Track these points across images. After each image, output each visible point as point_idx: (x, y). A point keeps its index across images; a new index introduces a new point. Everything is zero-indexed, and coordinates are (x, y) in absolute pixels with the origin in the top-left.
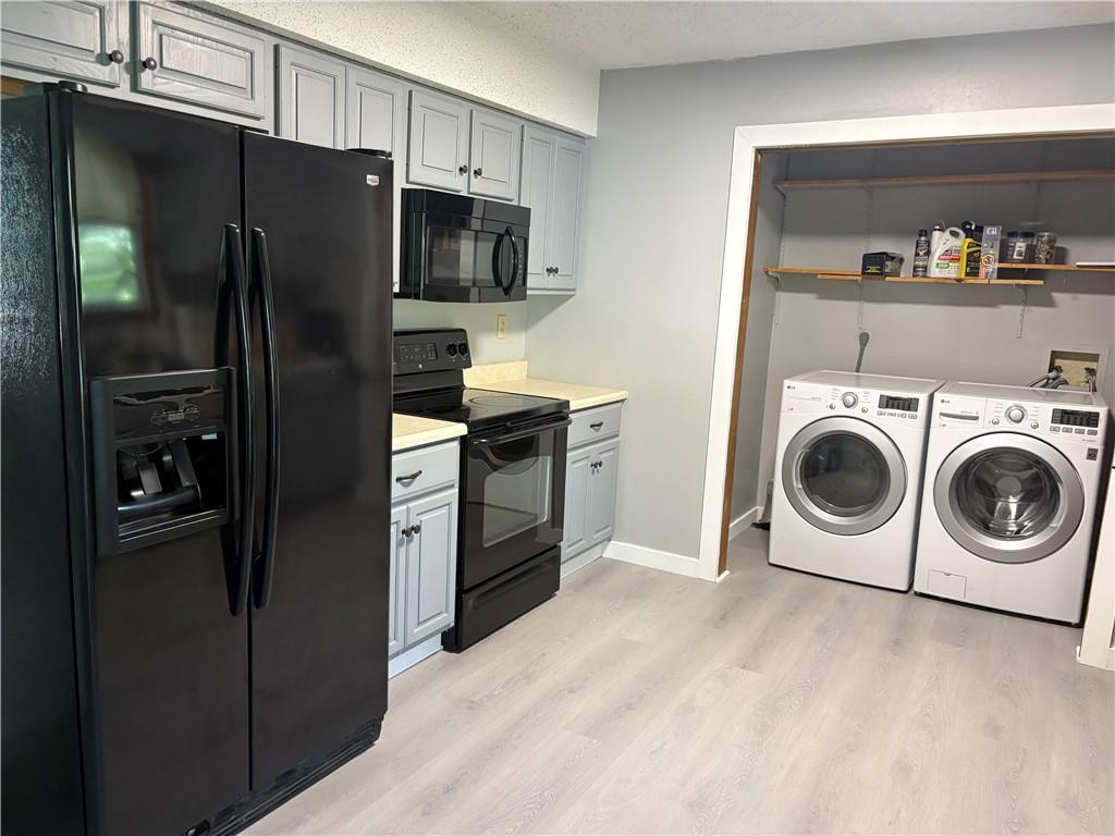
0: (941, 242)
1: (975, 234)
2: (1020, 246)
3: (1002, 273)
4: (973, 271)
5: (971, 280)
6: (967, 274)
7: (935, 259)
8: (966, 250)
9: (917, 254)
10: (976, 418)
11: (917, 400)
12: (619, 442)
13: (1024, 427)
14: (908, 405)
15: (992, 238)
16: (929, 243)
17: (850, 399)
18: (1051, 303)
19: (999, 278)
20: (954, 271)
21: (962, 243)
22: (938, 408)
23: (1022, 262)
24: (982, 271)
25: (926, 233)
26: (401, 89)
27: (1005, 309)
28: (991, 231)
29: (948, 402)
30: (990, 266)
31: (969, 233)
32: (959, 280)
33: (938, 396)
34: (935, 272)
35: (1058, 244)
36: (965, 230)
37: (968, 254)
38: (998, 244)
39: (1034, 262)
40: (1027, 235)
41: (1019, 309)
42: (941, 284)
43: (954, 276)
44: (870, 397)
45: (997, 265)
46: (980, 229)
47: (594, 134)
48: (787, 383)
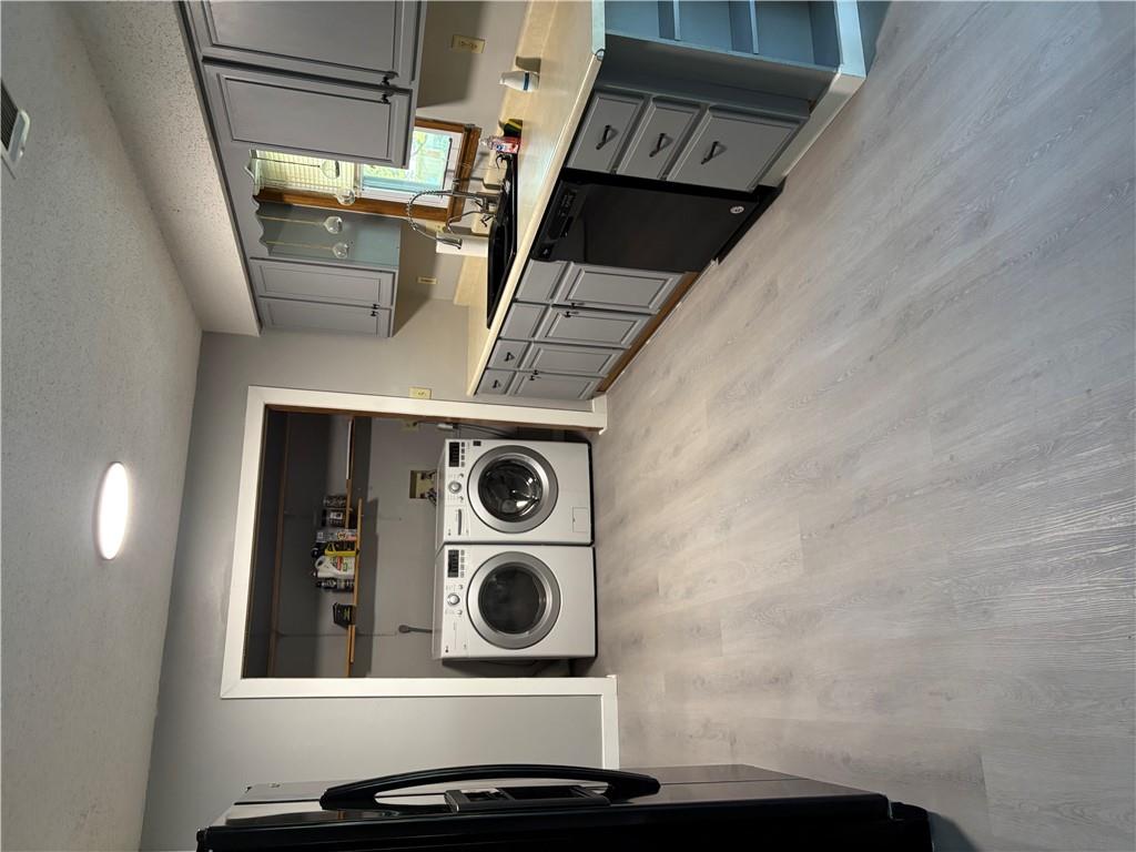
0: (327, 569)
2: (333, 516)
3: (353, 526)
4: (350, 545)
5: (358, 547)
6: (353, 549)
7: (341, 573)
8: (334, 552)
9: (335, 587)
10: (460, 512)
11: (450, 551)
13: (463, 482)
14: (454, 557)
15: (326, 536)
16: (327, 579)
17: (453, 599)
18: (375, 503)
19: (356, 527)
20: (350, 561)
21: (328, 556)
22: (455, 537)
23: (345, 514)
24: (351, 539)
25: (318, 582)
28: (320, 536)
29: (449, 531)
30: (347, 535)
31: (322, 553)
32: (357, 554)
33: (446, 538)
34: (351, 572)
36: (317, 557)
37: (337, 549)
38: (331, 531)
40: (325, 513)
42: (360, 566)
43: (353, 560)
44: (450, 584)
45: (347, 530)
46: (319, 545)
48: (443, 653)
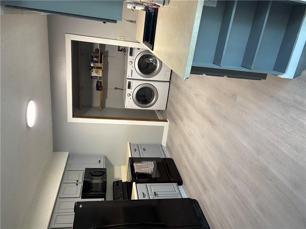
0: (94, 74)
1: (92, 68)
2: (95, 59)
5: (102, 69)
7: (98, 75)
9: (97, 79)
10: (132, 70)
11: (128, 81)
12: (139, 144)
13: (133, 61)
14: (129, 83)
15: (93, 65)
17: (129, 95)
19: (102, 63)
20: (100, 72)
21: (94, 70)
22: (130, 77)
24: (100, 66)
26: (59, 200)
27: (109, 60)
29: (129, 75)
32: (102, 71)
34: (101, 75)
35: (95, 52)
37: (97, 69)
38: (94, 63)
39: (98, 57)
40: (92, 58)
41: (109, 57)
42: (103, 74)
44: (128, 91)
45: (99, 63)
47: (68, 152)
48: (126, 107)
